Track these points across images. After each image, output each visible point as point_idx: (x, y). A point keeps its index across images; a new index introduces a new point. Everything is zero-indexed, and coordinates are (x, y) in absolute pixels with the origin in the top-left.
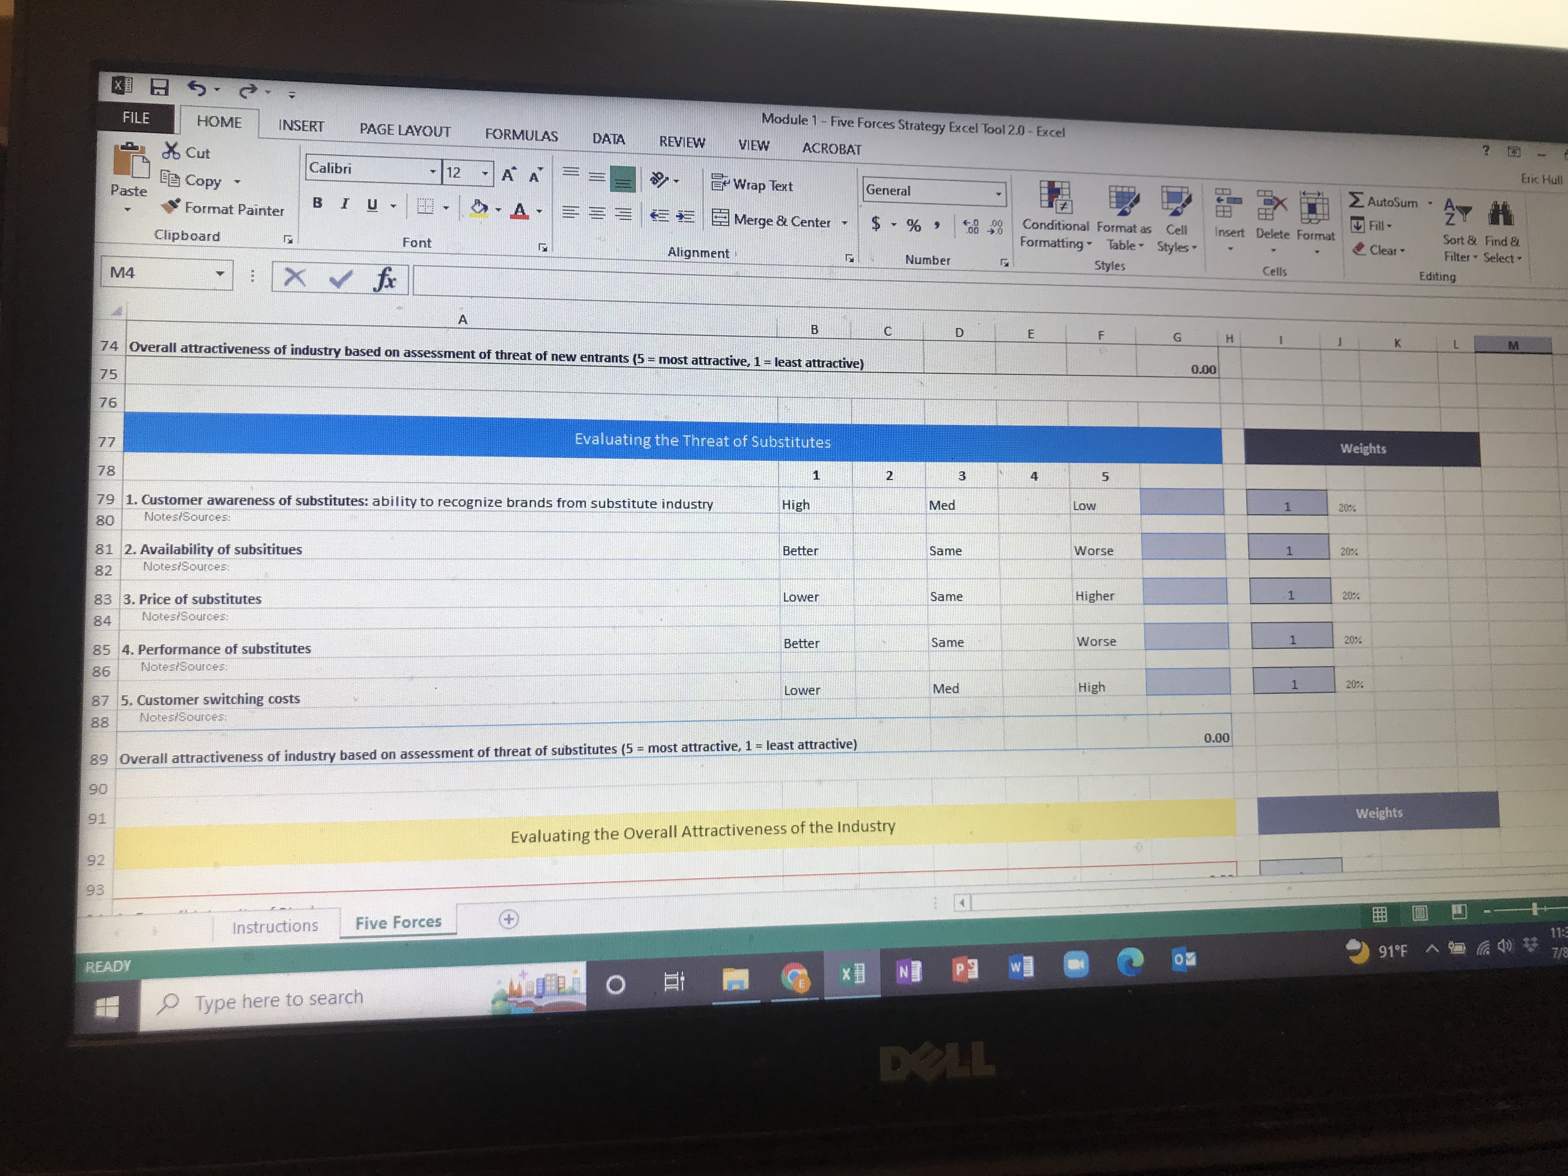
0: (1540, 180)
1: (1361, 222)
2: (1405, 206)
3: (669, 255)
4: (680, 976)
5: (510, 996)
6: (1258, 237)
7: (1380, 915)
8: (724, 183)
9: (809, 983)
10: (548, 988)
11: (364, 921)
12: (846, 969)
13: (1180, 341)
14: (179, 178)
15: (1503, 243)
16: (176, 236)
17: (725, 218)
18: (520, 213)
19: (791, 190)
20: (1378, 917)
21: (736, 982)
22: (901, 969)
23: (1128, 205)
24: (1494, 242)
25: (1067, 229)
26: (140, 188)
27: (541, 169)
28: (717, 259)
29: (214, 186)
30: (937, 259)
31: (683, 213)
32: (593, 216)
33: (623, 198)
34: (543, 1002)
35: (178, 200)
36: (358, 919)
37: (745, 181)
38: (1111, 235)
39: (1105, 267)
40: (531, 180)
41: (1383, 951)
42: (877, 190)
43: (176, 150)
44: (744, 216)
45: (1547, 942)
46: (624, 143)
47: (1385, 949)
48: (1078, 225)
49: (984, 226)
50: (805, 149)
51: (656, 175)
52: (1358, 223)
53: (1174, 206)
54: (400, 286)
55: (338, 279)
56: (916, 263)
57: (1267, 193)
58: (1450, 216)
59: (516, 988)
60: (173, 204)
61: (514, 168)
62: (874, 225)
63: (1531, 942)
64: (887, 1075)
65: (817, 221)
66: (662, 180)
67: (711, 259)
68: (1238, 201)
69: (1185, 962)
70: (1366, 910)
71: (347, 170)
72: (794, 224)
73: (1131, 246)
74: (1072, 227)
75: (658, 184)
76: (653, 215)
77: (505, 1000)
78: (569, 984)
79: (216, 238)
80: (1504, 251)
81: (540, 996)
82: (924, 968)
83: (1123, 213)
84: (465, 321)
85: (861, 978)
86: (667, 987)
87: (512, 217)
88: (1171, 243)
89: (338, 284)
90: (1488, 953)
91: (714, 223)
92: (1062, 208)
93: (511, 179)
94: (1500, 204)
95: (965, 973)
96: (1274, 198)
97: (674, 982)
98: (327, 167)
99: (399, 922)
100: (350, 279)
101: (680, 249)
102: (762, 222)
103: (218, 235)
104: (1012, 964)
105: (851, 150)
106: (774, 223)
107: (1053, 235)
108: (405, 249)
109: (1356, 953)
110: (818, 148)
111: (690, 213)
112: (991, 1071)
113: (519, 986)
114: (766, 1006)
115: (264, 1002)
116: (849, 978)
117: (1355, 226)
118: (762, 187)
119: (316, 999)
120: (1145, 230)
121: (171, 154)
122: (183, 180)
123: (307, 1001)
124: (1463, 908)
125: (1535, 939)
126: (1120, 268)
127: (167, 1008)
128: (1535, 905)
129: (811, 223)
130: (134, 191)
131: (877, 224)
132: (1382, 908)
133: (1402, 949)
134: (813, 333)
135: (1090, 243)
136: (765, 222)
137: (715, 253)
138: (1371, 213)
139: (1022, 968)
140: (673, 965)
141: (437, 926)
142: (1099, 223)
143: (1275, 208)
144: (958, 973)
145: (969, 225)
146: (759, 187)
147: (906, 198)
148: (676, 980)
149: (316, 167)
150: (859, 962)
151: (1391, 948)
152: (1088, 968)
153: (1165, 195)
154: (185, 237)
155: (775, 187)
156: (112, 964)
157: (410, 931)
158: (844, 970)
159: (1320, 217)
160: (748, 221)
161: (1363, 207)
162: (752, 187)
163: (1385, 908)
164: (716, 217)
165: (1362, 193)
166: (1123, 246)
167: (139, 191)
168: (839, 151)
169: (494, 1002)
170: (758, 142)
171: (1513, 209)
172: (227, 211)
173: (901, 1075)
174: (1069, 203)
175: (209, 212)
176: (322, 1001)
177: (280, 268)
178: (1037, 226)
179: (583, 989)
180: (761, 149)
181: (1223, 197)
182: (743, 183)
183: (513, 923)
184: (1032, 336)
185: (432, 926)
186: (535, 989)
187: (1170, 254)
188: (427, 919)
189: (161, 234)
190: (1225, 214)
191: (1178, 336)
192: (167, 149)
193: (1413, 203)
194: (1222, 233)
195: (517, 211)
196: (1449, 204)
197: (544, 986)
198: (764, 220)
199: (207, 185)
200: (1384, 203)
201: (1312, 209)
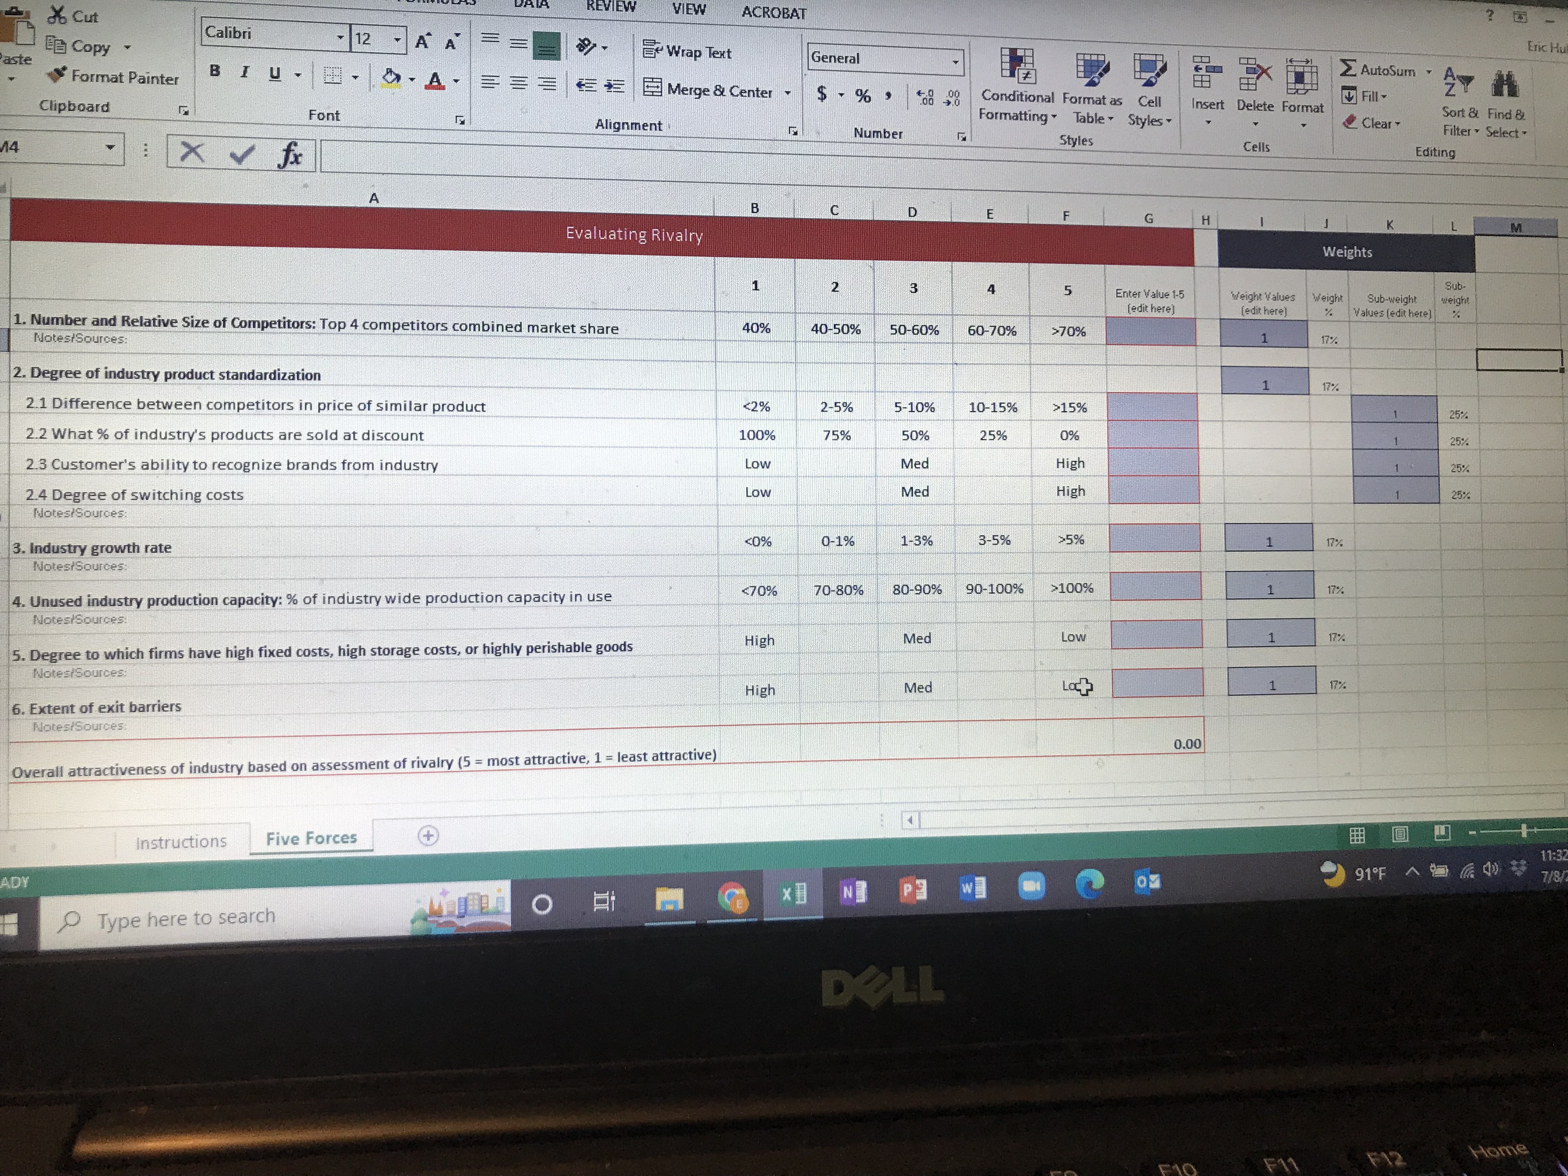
0: (1548, 48)
1: (1353, 93)
2: (1402, 75)
3: (597, 128)
4: (610, 896)
5: (430, 916)
6: (1239, 109)
7: (1357, 836)
8: (657, 50)
9: (747, 903)
10: (470, 908)
11: (275, 836)
12: (787, 889)
13: (1152, 222)
14: (65, 44)
15: (1507, 116)
16: (62, 107)
17: (658, 87)
18: (435, 83)
19: (729, 57)
20: (1355, 838)
21: (670, 902)
22: (845, 889)
23: (1097, 75)
24: (1498, 115)
25: (1030, 101)
26: (25, 56)
27: (457, 35)
28: (648, 132)
29: (103, 52)
30: (888, 132)
31: (612, 83)
32: (515, 86)
33: (547, 67)
34: (466, 922)
35: (64, 68)
36: (269, 834)
37: (679, 47)
38: (1077, 107)
39: (1071, 142)
40: (447, 48)
41: (1360, 874)
42: (823, 58)
43: (62, 14)
44: (679, 85)
45: (1537, 866)
46: (548, 7)
47: (1362, 872)
48: (1042, 96)
49: (940, 97)
50: (744, 13)
51: (583, 41)
52: (1349, 93)
53: (1147, 76)
54: (307, 162)
55: (239, 154)
56: (866, 136)
57: (1250, 61)
58: (1449, 86)
59: (436, 907)
60: (59, 73)
61: (429, 34)
62: (820, 95)
63: (1518, 866)
64: (829, 999)
65: (757, 90)
66: (589, 47)
67: (642, 132)
68: (1218, 70)
69: (1148, 885)
70: (1343, 830)
71: (247, 34)
72: (732, 94)
73: (1100, 120)
74: (1036, 98)
75: (585, 51)
76: (579, 85)
77: (425, 919)
78: (492, 905)
79: (105, 109)
80: (1507, 125)
81: (461, 916)
82: (869, 890)
83: (1092, 84)
84: (377, 200)
85: (802, 899)
86: (597, 907)
87: (427, 87)
88: (1143, 116)
89: (239, 160)
90: (1472, 876)
91: (646, 93)
92: (1025, 78)
93: (426, 47)
94: (1505, 73)
95: (913, 894)
96: (1258, 66)
97: (603, 901)
98: (224, 31)
99: (312, 838)
100: (253, 153)
101: (609, 121)
102: (698, 92)
103: (107, 105)
104: (963, 885)
105: (795, 14)
106: (711, 93)
107: (1015, 107)
108: (311, 122)
109: (1331, 875)
110: (759, 12)
111: (619, 82)
112: (939, 997)
113: (440, 906)
114: (702, 928)
115: (170, 920)
116: (789, 898)
117: (1346, 97)
118: (698, 54)
119: (226, 917)
120: (1116, 102)
121: (57, 19)
122: (69, 45)
123: (216, 920)
124: (1447, 828)
125: (1523, 862)
126: (1088, 143)
127: (68, 927)
128: (1524, 826)
129: (751, 93)
130: (18, 59)
131: (822, 93)
132: (1360, 829)
133: (1380, 872)
134: (753, 212)
135: (1054, 116)
136: (702, 92)
137: (647, 126)
138: (1364, 83)
139: (974, 889)
140: (603, 884)
141: (353, 842)
142: (1065, 94)
143: (1258, 78)
144: (906, 894)
145: (923, 96)
146: (695, 55)
147: (855, 67)
148: (606, 899)
149: (212, 32)
150: (800, 881)
151: (1368, 870)
152: (1044, 890)
153: (1138, 63)
154: (72, 108)
155: (713, 54)
156: (9, 880)
157: (324, 847)
158: (784, 890)
159: (1308, 87)
160: (683, 91)
161: (1355, 75)
162: (687, 55)
163: (1364, 828)
164: (648, 87)
165: (1355, 60)
166: (1090, 120)
167: (23, 59)
168: (781, 16)
169: (413, 922)
170: (694, 5)
171: (1518, 79)
172: (118, 79)
173: (844, 999)
174: (1032, 72)
175: (97, 81)
176: (232, 920)
177: (175, 142)
178: (997, 97)
179: (508, 909)
180: (697, 12)
181: (1201, 65)
182: (677, 49)
183: (432, 839)
184: (991, 216)
185: (347, 842)
186: (457, 907)
187: (1142, 127)
188: (341, 835)
189: (46, 105)
190: (1202, 84)
191: (1149, 217)
192: (53, 14)
193: (1411, 72)
194: (1199, 105)
195: (431, 82)
196: (1449, 72)
197: (466, 905)
198: (700, 89)
199: (95, 52)
200: (1378, 71)
201: (1299, 78)
